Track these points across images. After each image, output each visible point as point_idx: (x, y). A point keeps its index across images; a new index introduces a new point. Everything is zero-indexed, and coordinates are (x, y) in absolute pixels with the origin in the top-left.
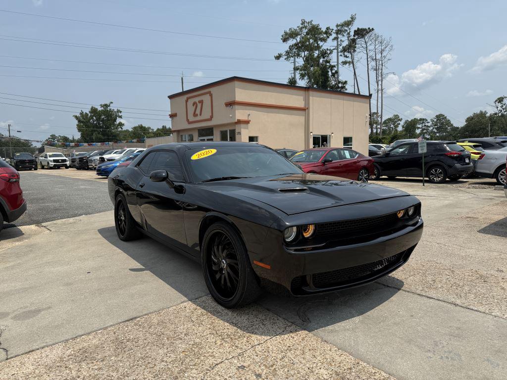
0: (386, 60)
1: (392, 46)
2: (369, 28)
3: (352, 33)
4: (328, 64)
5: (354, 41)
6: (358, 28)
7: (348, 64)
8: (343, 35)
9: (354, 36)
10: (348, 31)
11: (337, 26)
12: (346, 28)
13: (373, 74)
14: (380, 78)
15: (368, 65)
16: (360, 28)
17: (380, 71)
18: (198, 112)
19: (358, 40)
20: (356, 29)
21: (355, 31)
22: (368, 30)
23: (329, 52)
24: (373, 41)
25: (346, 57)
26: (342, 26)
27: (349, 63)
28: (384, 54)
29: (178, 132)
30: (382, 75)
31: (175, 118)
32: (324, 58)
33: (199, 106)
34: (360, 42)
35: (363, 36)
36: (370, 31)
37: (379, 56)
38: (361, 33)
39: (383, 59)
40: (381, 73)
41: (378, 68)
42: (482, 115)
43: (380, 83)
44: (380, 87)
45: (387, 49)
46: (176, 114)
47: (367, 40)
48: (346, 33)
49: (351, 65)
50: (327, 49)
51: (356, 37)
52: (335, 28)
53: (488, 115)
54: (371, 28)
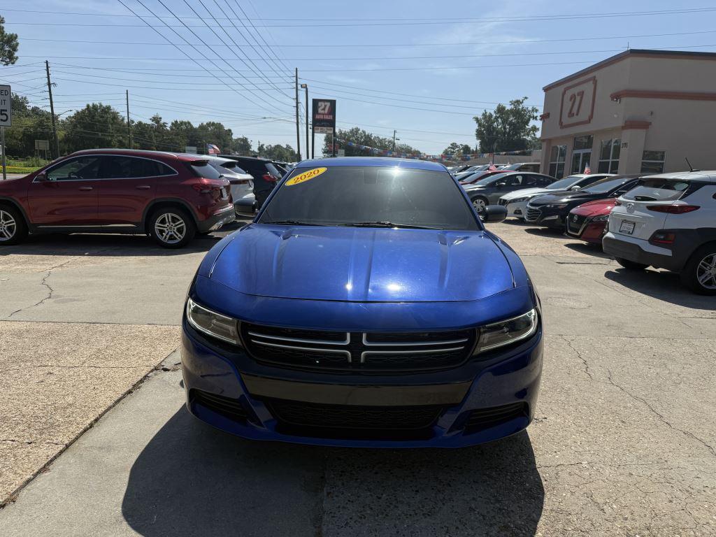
18: (575, 111)
29: (549, 141)
31: (546, 120)
33: (578, 98)
46: (549, 114)
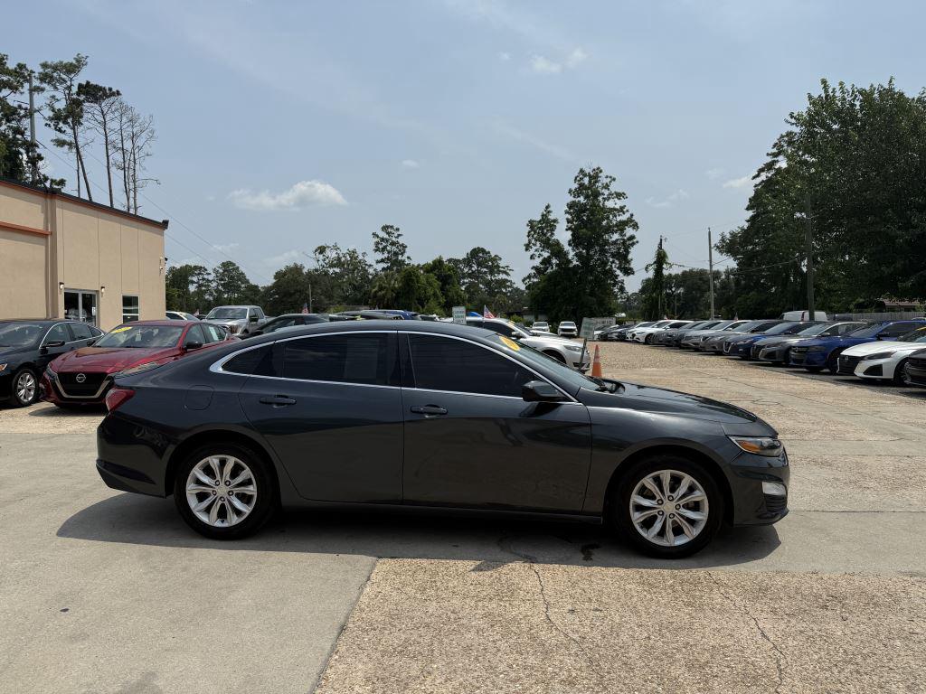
0: (142, 154)
1: (153, 132)
2: (110, 89)
3: (75, 89)
4: (19, 136)
5: (78, 103)
6: (88, 83)
7: (66, 147)
8: (56, 88)
9: (78, 94)
10: (69, 83)
11: (44, 66)
12: (64, 76)
13: (117, 176)
14: (132, 186)
15: (108, 156)
16: (93, 82)
17: (131, 172)
19: (87, 104)
20: (84, 83)
21: (80, 86)
22: (108, 92)
23: (22, 112)
24: (117, 114)
25: (60, 130)
26: (55, 68)
27: (70, 144)
28: (139, 142)
30: (134, 181)
32: (8, 121)
34: (90, 109)
35: (97, 100)
36: (113, 94)
37: (128, 145)
38: (92, 92)
39: (137, 150)
40: (134, 175)
41: (127, 166)
42: (296, 270)
43: (132, 194)
44: (132, 200)
45: (143, 134)
47: (105, 110)
48: (64, 85)
49: (74, 150)
50: (20, 107)
51: (82, 98)
52: (38, 70)
53: (305, 271)
54: (114, 90)
